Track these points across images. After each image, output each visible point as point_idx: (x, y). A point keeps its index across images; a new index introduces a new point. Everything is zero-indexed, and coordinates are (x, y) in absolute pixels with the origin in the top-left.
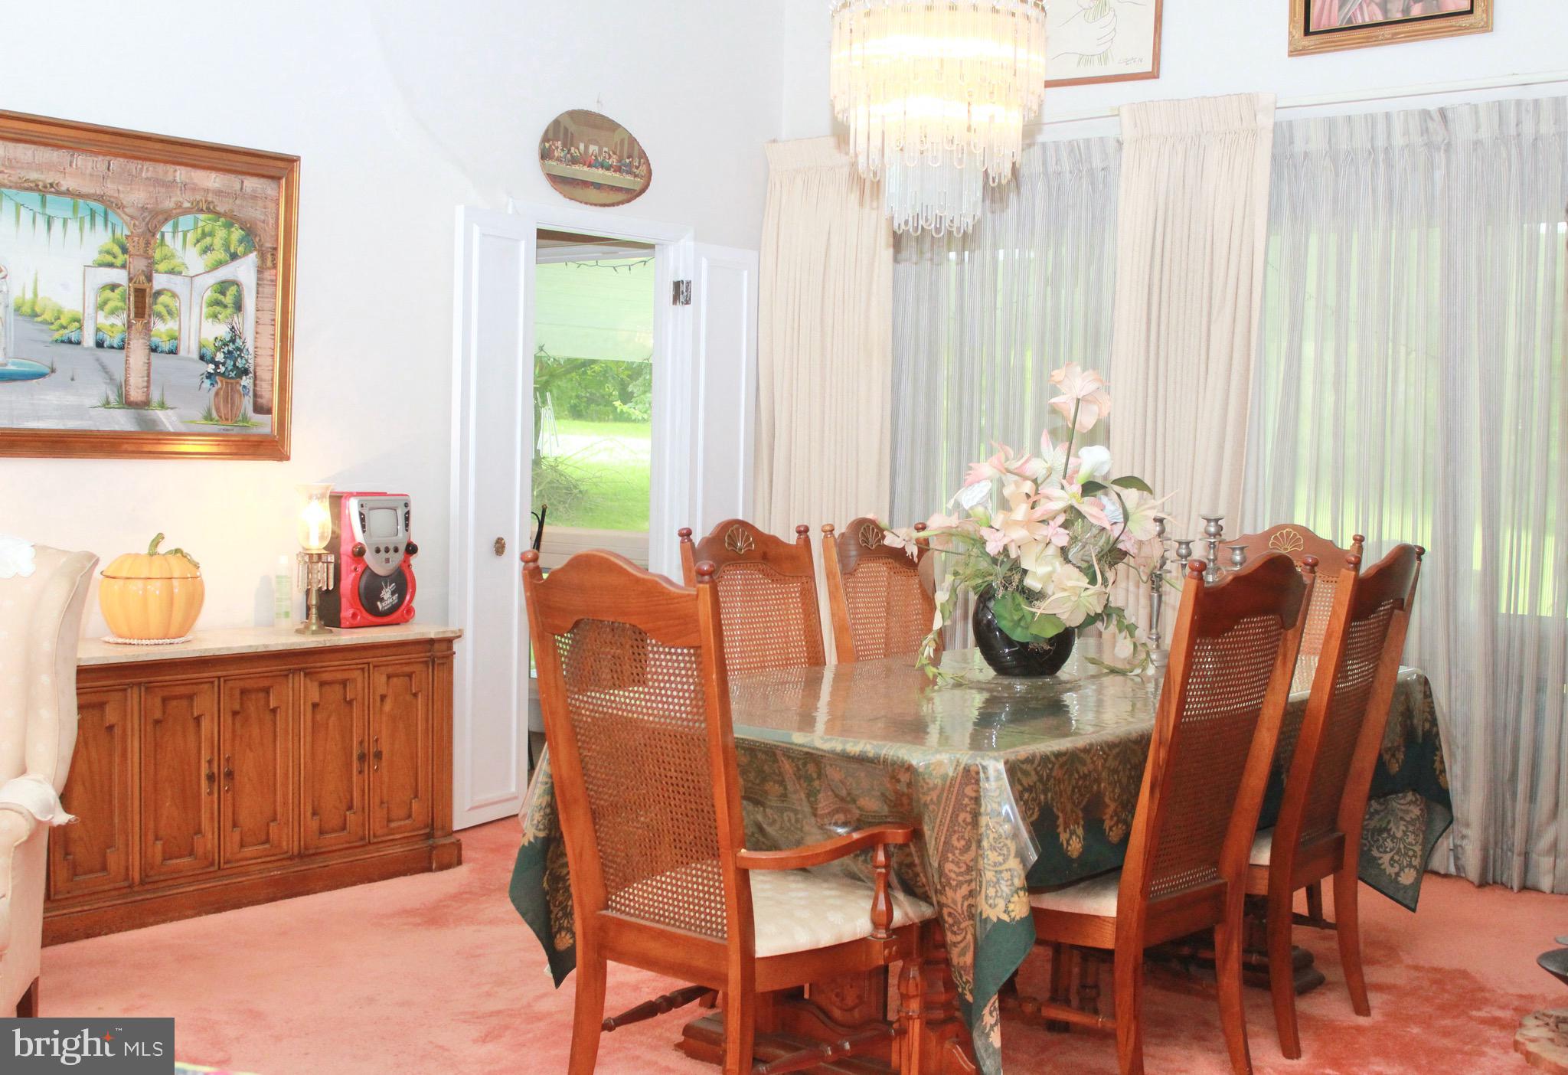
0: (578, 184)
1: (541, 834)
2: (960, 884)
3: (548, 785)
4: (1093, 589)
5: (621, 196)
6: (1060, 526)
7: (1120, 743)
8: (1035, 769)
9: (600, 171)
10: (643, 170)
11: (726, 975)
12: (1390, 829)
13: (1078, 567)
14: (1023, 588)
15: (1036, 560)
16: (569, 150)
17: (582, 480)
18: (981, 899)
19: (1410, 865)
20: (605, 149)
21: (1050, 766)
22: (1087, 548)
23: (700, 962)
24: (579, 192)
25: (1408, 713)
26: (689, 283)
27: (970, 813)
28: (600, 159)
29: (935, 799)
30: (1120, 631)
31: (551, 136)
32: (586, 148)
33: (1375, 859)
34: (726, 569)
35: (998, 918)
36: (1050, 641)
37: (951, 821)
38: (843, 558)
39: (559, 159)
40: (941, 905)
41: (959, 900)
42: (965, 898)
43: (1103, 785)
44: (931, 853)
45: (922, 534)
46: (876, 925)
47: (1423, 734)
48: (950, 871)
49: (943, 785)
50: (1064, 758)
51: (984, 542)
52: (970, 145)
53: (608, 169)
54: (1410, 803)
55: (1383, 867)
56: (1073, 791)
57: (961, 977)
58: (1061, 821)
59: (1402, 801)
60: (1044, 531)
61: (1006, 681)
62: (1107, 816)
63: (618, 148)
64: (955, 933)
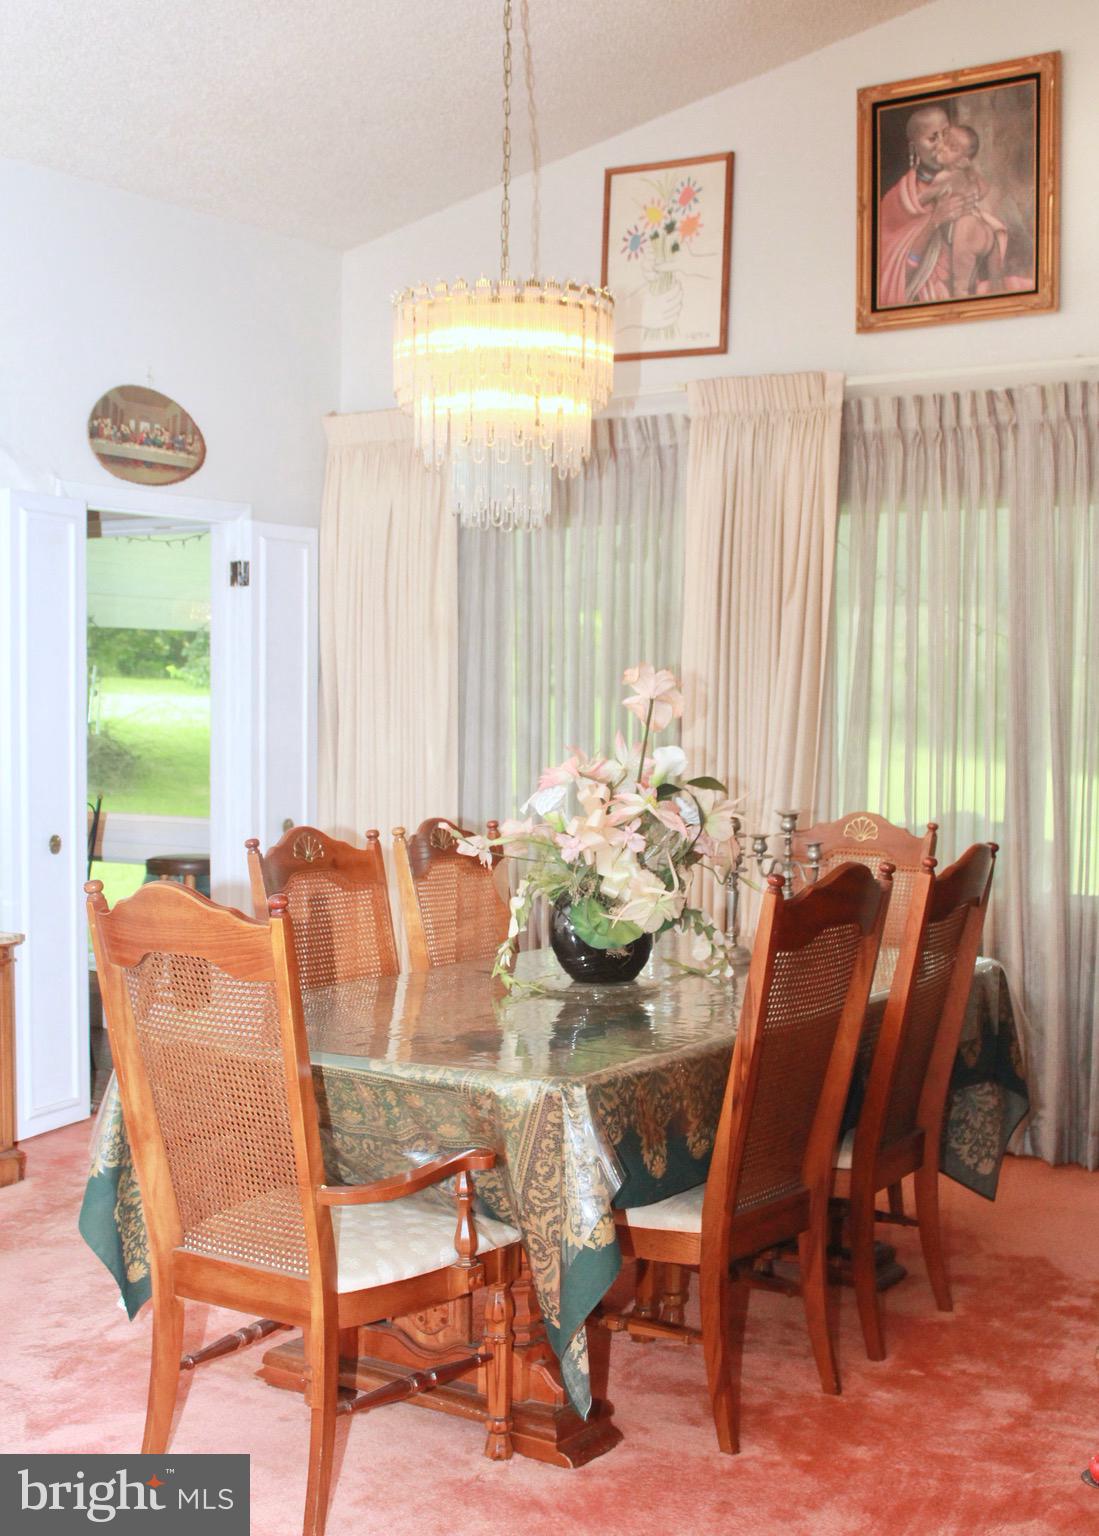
0: (129, 463)
1: (112, 1165)
2: (544, 1211)
3: (118, 1114)
4: (669, 895)
5: (176, 475)
6: (636, 832)
7: (702, 1058)
8: (618, 1092)
9: (153, 449)
10: (197, 446)
11: (309, 1313)
12: (969, 1121)
13: (654, 872)
14: (599, 895)
15: (613, 865)
16: (119, 429)
17: (133, 746)
18: (566, 1227)
19: (988, 1155)
20: (157, 426)
21: (632, 1088)
22: (663, 851)
23: (280, 1298)
24: (129, 470)
25: (984, 1006)
26: (247, 564)
27: (553, 1139)
28: (152, 437)
29: (517, 1124)
30: (699, 933)
31: (99, 413)
32: (137, 425)
33: (955, 1150)
34: (294, 879)
35: (584, 1246)
36: (628, 947)
37: (534, 1148)
38: (415, 862)
39: (109, 438)
40: (525, 1232)
41: (544, 1226)
42: (549, 1224)
43: (685, 1103)
44: (514, 1180)
45: (496, 842)
46: (460, 1252)
47: (1000, 1023)
48: (535, 1198)
49: (526, 1112)
50: (646, 1079)
51: (558, 848)
52: (538, 440)
53: (160, 446)
54: (988, 1093)
55: (962, 1158)
56: (656, 1111)
57: (547, 1303)
58: (644, 1142)
59: (980, 1092)
60: (619, 838)
61: (584, 989)
62: (689, 1134)
63: (171, 424)
64: (540, 1260)
